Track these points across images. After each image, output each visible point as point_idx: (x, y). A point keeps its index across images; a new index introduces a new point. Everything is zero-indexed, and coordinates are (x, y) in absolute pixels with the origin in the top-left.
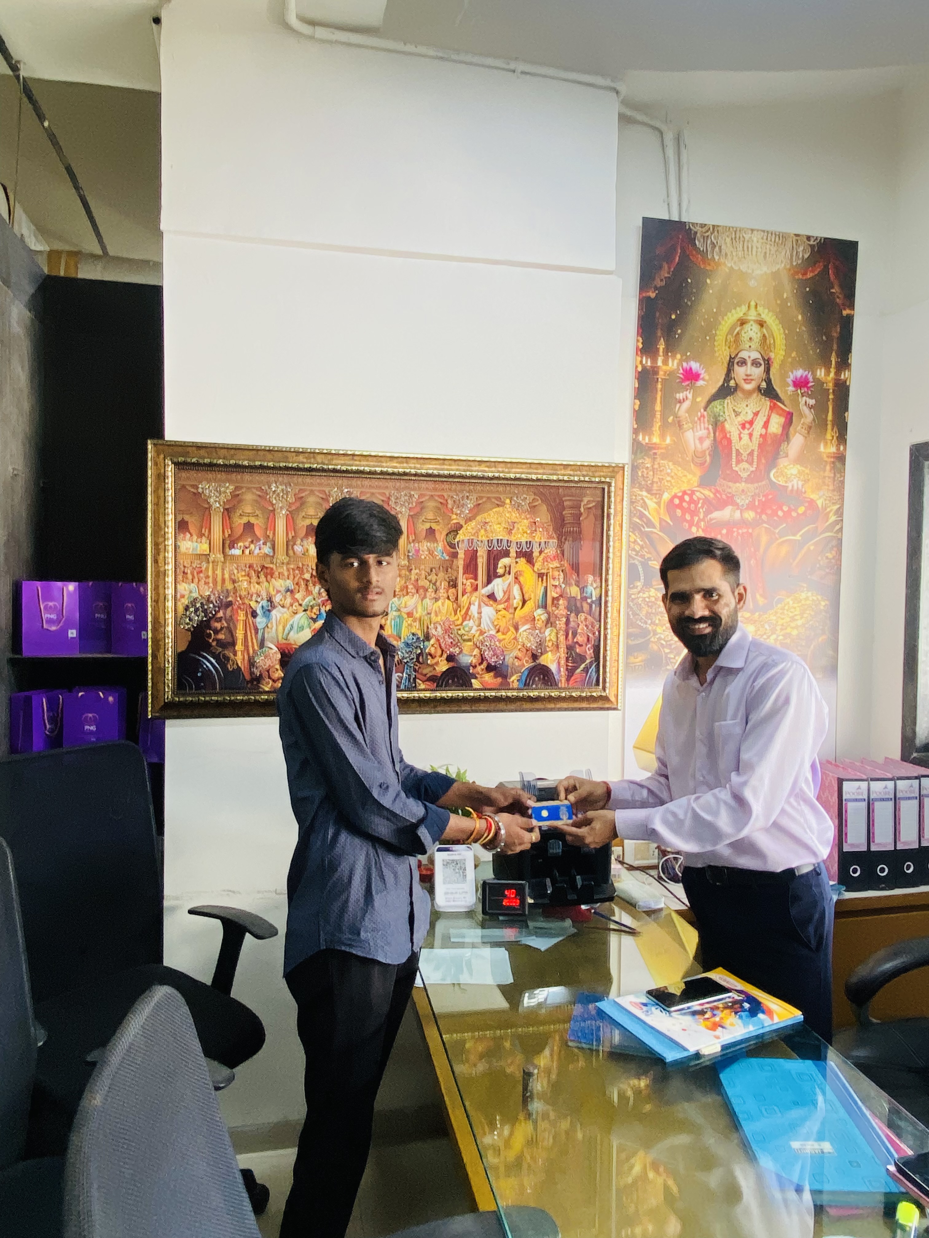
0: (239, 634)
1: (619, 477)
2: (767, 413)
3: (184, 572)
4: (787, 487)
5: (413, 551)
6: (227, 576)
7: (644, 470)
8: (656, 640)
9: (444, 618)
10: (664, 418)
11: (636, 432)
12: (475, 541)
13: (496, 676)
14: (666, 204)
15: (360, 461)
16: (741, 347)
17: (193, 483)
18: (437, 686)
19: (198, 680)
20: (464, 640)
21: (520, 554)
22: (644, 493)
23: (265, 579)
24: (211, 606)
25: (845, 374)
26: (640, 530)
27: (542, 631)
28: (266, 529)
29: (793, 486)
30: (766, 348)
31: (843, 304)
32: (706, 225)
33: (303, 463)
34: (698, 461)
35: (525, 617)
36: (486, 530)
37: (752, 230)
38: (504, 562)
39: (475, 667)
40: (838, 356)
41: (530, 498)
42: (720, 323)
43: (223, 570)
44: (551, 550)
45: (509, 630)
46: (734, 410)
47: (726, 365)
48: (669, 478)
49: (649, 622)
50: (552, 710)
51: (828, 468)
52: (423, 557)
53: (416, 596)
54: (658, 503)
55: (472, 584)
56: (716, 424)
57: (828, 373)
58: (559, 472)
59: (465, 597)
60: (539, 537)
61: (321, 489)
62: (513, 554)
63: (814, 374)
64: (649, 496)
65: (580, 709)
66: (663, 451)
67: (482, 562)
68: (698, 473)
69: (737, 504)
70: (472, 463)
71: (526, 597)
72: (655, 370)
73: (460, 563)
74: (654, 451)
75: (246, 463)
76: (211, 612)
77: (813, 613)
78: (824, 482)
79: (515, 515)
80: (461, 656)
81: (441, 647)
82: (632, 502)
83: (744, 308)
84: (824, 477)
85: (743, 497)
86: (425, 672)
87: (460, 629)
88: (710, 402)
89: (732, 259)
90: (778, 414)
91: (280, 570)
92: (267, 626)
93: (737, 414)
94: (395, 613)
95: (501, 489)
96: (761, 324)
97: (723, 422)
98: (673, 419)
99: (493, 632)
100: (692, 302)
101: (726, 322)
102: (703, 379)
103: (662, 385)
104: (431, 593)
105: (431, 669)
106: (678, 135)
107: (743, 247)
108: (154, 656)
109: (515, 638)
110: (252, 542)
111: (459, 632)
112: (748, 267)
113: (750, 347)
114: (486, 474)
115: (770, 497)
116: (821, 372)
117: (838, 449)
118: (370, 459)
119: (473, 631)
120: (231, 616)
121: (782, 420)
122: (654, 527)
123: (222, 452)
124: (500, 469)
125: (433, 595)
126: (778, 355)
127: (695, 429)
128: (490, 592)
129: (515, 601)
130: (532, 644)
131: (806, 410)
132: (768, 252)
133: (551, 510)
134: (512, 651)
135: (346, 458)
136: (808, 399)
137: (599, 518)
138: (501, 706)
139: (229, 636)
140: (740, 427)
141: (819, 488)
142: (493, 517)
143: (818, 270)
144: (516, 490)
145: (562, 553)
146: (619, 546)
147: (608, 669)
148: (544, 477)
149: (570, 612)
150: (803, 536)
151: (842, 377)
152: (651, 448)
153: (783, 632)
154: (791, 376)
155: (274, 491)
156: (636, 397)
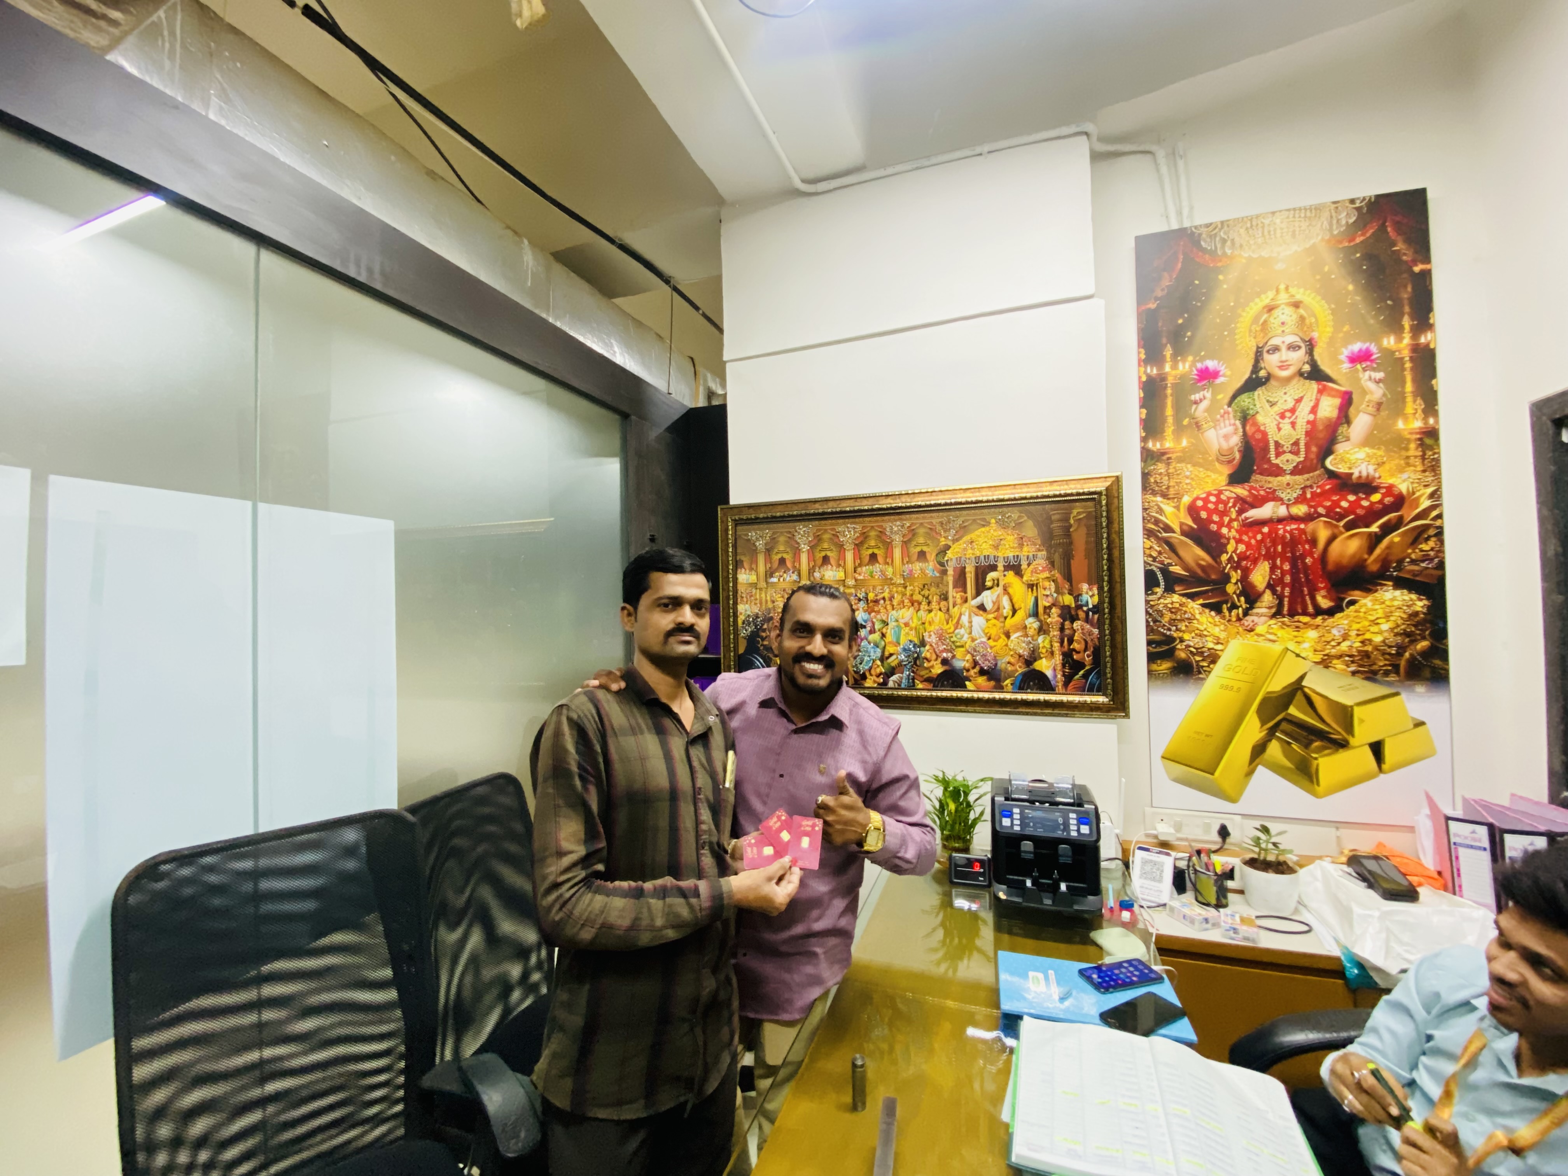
1: (1112, 486)
2: (1314, 397)
5: (908, 572)
6: (768, 598)
7: (1157, 476)
8: (1184, 647)
9: (937, 628)
10: (1177, 422)
11: (1144, 440)
12: (963, 559)
13: (989, 680)
15: (861, 501)
16: (1270, 335)
17: (743, 533)
22: (1159, 499)
25: (1426, 337)
26: (1155, 536)
27: (1035, 638)
28: (794, 562)
31: (1413, 261)
32: (1212, 223)
35: (1015, 625)
36: (973, 549)
37: (1273, 213)
38: (992, 575)
39: (968, 670)
40: (1412, 318)
41: (1015, 517)
42: (1240, 316)
43: (766, 593)
44: (1041, 562)
46: (1268, 401)
48: (1188, 481)
51: (1413, 446)
52: (917, 575)
53: (912, 609)
54: (1177, 508)
57: (1400, 339)
59: (956, 608)
60: (1027, 550)
61: (833, 528)
62: (1000, 567)
63: (1379, 344)
64: (1165, 500)
66: (1178, 454)
67: (970, 577)
70: (958, 491)
71: (1017, 607)
72: (1162, 377)
73: (950, 579)
74: (1168, 456)
75: (778, 514)
78: (1407, 463)
79: (1000, 533)
80: (954, 660)
81: (935, 652)
82: (1144, 509)
84: (1408, 457)
88: (1234, 397)
89: (1250, 248)
90: (1329, 395)
93: (1272, 404)
94: (895, 624)
95: (986, 511)
99: (984, 639)
100: (1203, 302)
102: (1224, 376)
103: (1172, 390)
104: (924, 606)
106: (1173, 150)
108: (725, 657)
109: (1007, 645)
110: (785, 572)
112: (1272, 251)
114: (970, 500)
116: (1389, 340)
117: (1426, 423)
121: (1337, 401)
122: (1174, 531)
123: (764, 508)
124: (984, 493)
125: (926, 607)
127: (1218, 427)
131: (1371, 386)
132: (1298, 230)
133: (1038, 524)
134: (1004, 656)
135: (851, 500)
137: (1093, 528)
138: (995, 708)
140: (1278, 418)
141: (1401, 470)
142: (979, 536)
143: (1371, 231)
144: (1001, 510)
145: (1052, 563)
146: (1116, 553)
147: (1109, 675)
148: (1028, 495)
149: (1064, 620)
150: (1381, 527)
151: (1423, 340)
152: (1163, 454)
153: (1360, 638)
154: (1345, 352)
155: (799, 533)
156: (1141, 407)
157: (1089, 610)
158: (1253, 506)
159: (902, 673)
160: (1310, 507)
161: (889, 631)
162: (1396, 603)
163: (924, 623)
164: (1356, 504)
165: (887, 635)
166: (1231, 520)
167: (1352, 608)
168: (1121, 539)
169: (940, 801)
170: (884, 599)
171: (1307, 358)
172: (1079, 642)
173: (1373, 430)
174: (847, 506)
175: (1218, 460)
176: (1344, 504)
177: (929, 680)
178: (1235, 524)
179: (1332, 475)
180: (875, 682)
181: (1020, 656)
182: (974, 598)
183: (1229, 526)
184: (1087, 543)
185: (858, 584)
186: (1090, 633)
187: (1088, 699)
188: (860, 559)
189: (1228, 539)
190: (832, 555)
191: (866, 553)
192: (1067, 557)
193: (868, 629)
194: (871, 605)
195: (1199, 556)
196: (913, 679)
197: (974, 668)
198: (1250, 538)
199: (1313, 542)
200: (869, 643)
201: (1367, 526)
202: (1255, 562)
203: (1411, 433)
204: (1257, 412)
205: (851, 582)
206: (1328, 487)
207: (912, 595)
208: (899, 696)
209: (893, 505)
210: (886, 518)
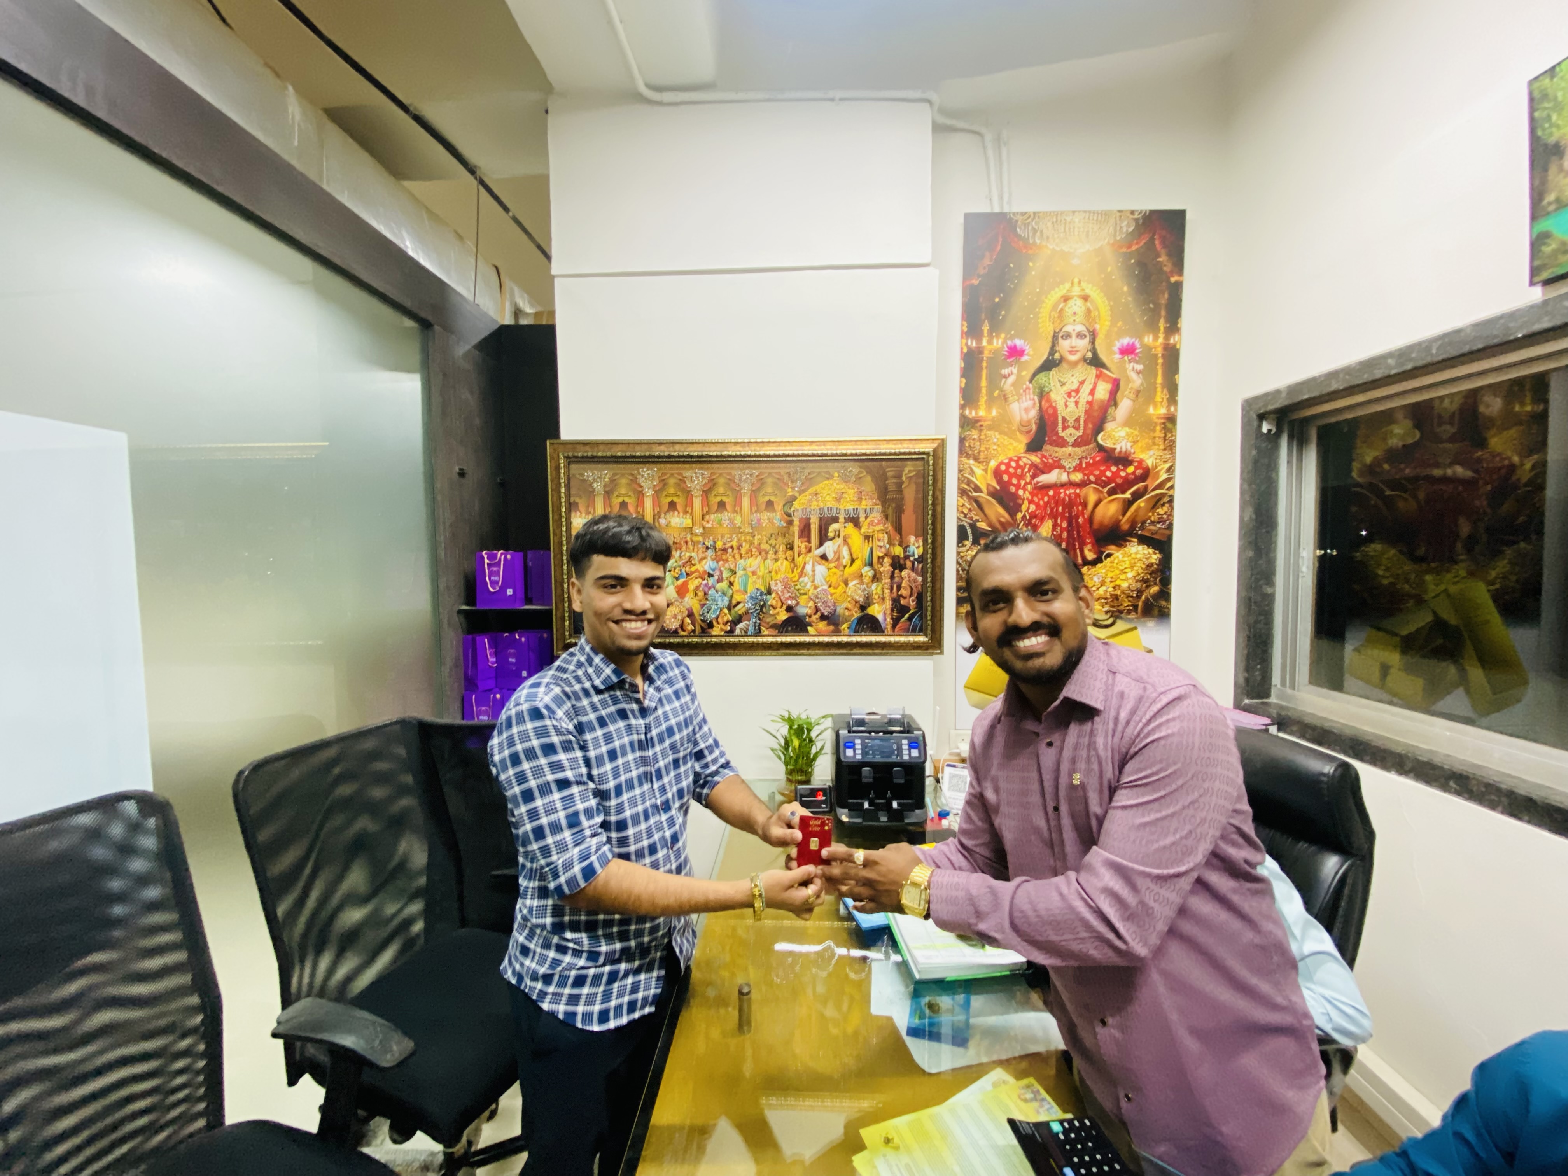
1: (938, 447)
2: (1093, 381)
5: (756, 521)
7: (972, 441)
9: (783, 576)
10: (990, 393)
11: (962, 407)
12: (808, 510)
13: (829, 624)
14: (988, 201)
15: (709, 447)
16: (1065, 322)
17: (581, 472)
20: (801, 594)
22: (972, 462)
25: (1174, 339)
28: (638, 507)
31: (1171, 272)
32: (1026, 213)
34: (1024, 429)
36: (817, 501)
37: (1074, 212)
39: (810, 617)
40: (1166, 322)
41: (856, 470)
42: (1043, 302)
44: (877, 516)
45: (839, 585)
46: (1059, 381)
47: (1050, 339)
48: (995, 447)
50: (879, 654)
51: (1158, 428)
52: (763, 525)
53: (759, 558)
54: (986, 471)
55: (806, 548)
57: (1156, 338)
58: (882, 447)
59: (801, 557)
60: (866, 504)
61: (679, 472)
63: (1141, 341)
64: (976, 464)
66: (989, 422)
67: (814, 528)
68: (1024, 440)
71: (854, 556)
72: (980, 350)
73: (796, 529)
74: (981, 423)
75: (619, 454)
77: (1144, 566)
78: (1154, 442)
79: (842, 487)
82: (960, 471)
83: (1067, 285)
84: (1154, 438)
86: (768, 620)
87: (797, 585)
88: (1034, 375)
89: (1054, 241)
90: (1104, 381)
93: (1063, 384)
95: (829, 464)
97: (1048, 393)
99: (825, 587)
100: (1015, 285)
102: (1028, 355)
103: (987, 363)
104: (771, 555)
105: (772, 618)
106: (998, 135)
107: (1065, 229)
109: (845, 592)
112: (1071, 247)
114: (816, 452)
116: (1149, 338)
117: (1169, 410)
118: (718, 445)
119: (808, 586)
121: (1109, 386)
122: (981, 492)
123: (602, 447)
124: (829, 447)
125: (773, 556)
126: (1102, 327)
131: (1133, 375)
132: (1090, 231)
133: (875, 480)
135: (700, 445)
137: (921, 486)
138: (834, 650)
141: (1149, 448)
142: (823, 489)
143: (1144, 241)
144: (843, 464)
145: (887, 517)
146: (939, 509)
147: (929, 618)
148: (868, 452)
149: (895, 569)
150: (1133, 494)
151: (1172, 341)
152: (977, 421)
153: (1113, 584)
154: (1117, 345)
155: (643, 476)
156: (962, 376)
157: (915, 560)
158: (1043, 473)
159: (749, 620)
160: (1084, 475)
161: (736, 580)
162: (1139, 556)
163: (770, 572)
164: (1116, 474)
165: (735, 584)
166: (1026, 484)
167: (1108, 559)
168: (944, 497)
169: (786, 739)
170: (732, 547)
171: (1090, 347)
172: (905, 589)
174: (695, 451)
175: (1019, 430)
176: (1108, 474)
177: (774, 626)
178: (1029, 487)
179: (1101, 448)
180: (722, 630)
181: (856, 602)
182: (817, 548)
183: (1024, 489)
184: (916, 499)
185: (706, 532)
186: (915, 581)
187: (912, 639)
188: (708, 505)
189: (1023, 500)
190: (679, 501)
191: (714, 500)
192: (899, 511)
193: (716, 577)
194: (719, 553)
195: (1000, 514)
196: (760, 625)
197: (815, 614)
198: (1039, 500)
199: (1085, 505)
200: (717, 591)
201: (1123, 492)
202: (1042, 520)
203: (1158, 418)
205: (698, 530)
206: (1098, 459)
207: (760, 544)
208: (745, 643)
209: (743, 453)
210: (736, 465)
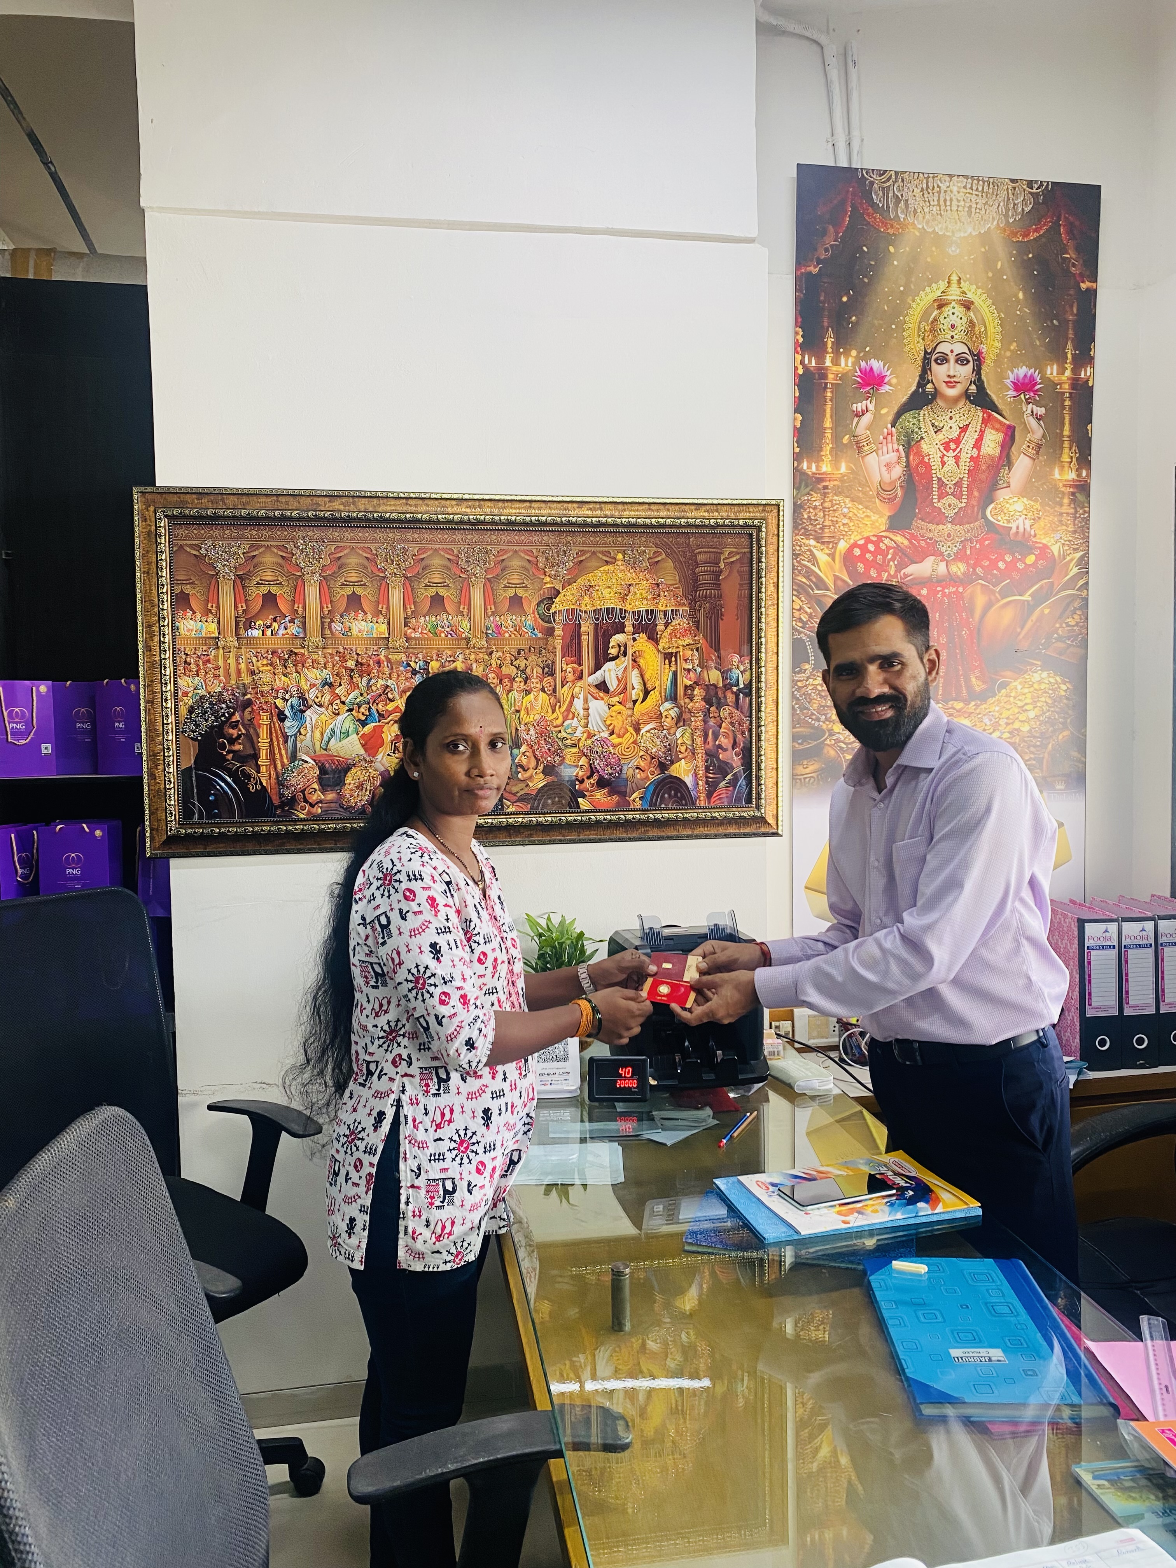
0: (263, 743)
1: (772, 518)
3: (186, 662)
4: (1011, 528)
5: (493, 629)
6: (243, 666)
7: (811, 510)
8: (833, 742)
10: (837, 438)
11: (797, 458)
12: (577, 612)
13: (610, 794)
14: (830, 144)
15: (416, 506)
16: (940, 338)
17: (194, 543)
18: (532, 808)
19: (209, 807)
20: (566, 746)
21: (637, 629)
22: (812, 542)
23: (293, 669)
24: (224, 706)
25: (1086, 371)
26: (808, 594)
28: (294, 602)
29: (1018, 528)
30: (974, 339)
31: (1080, 273)
32: (885, 171)
33: (340, 511)
36: (591, 597)
37: (951, 176)
39: (582, 782)
40: (1075, 347)
41: (649, 553)
42: (910, 307)
43: (237, 658)
44: (681, 622)
45: (627, 731)
46: (933, 425)
47: (920, 362)
48: (845, 521)
49: (824, 717)
50: (689, 837)
51: (1066, 501)
52: (507, 635)
54: (832, 556)
56: (909, 443)
57: (1062, 371)
58: (689, 515)
59: (566, 687)
60: (665, 604)
61: (366, 545)
62: (629, 628)
63: (1042, 372)
64: (819, 545)
65: (726, 836)
66: (836, 483)
67: (587, 641)
68: (887, 511)
69: (942, 554)
70: (570, 505)
71: (649, 686)
72: (822, 373)
73: (558, 643)
74: (824, 484)
75: (261, 513)
76: (223, 715)
77: (1050, 701)
78: (1060, 521)
79: (630, 576)
80: (562, 767)
82: (795, 556)
83: (943, 285)
84: (1061, 514)
85: (949, 544)
87: (560, 732)
89: (924, 218)
90: (994, 428)
91: (315, 657)
92: (299, 731)
95: (609, 539)
96: (967, 305)
98: (850, 438)
100: (871, 279)
101: (918, 304)
102: (889, 383)
103: (832, 392)
106: (845, 49)
107: (938, 200)
108: (152, 776)
110: (275, 621)
111: (559, 736)
112: (947, 228)
113: (952, 337)
114: (589, 520)
115: (987, 542)
116: (1052, 369)
117: (1079, 475)
118: (430, 502)
119: (578, 734)
120: (250, 720)
121: (1000, 436)
123: (230, 501)
124: (608, 513)
126: (991, 348)
128: (600, 680)
129: (634, 692)
130: (658, 749)
131: (1032, 422)
132: (974, 206)
133: (679, 566)
135: (398, 502)
136: (1034, 407)
137: (747, 577)
138: (618, 834)
139: (248, 745)
140: (942, 449)
141: (1054, 529)
142: (600, 578)
143: (1045, 227)
144: (631, 540)
145: (697, 624)
146: (773, 612)
147: (762, 781)
148: (669, 521)
151: (1083, 375)
152: (820, 480)
154: (1012, 377)
155: (303, 551)
162: (1043, 686)
167: (1003, 691)
173: (1031, 479)
184: (739, 597)
188: (415, 603)
191: (425, 594)
192: (716, 615)
197: (589, 778)
204: (922, 438)
210: (459, 536)
